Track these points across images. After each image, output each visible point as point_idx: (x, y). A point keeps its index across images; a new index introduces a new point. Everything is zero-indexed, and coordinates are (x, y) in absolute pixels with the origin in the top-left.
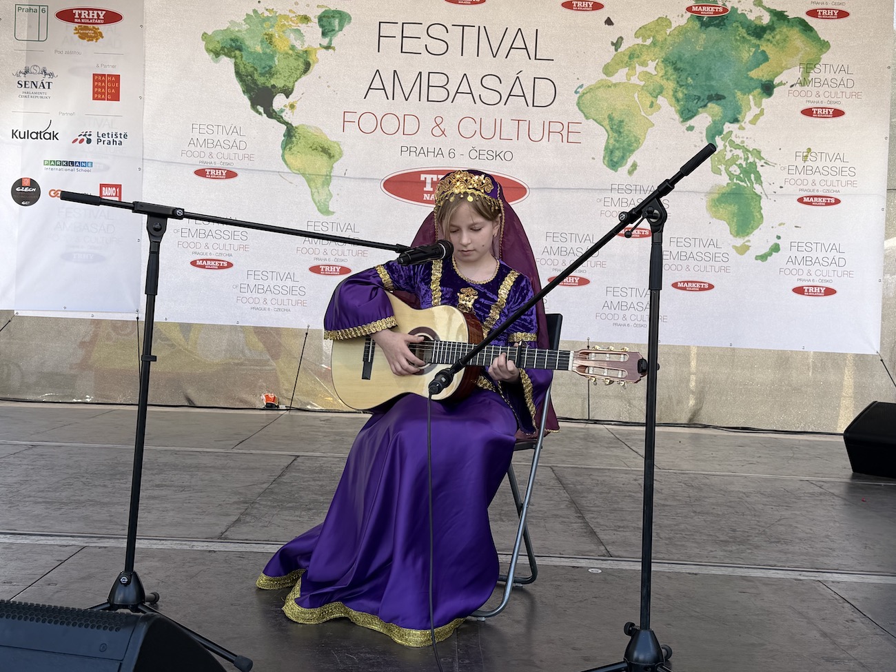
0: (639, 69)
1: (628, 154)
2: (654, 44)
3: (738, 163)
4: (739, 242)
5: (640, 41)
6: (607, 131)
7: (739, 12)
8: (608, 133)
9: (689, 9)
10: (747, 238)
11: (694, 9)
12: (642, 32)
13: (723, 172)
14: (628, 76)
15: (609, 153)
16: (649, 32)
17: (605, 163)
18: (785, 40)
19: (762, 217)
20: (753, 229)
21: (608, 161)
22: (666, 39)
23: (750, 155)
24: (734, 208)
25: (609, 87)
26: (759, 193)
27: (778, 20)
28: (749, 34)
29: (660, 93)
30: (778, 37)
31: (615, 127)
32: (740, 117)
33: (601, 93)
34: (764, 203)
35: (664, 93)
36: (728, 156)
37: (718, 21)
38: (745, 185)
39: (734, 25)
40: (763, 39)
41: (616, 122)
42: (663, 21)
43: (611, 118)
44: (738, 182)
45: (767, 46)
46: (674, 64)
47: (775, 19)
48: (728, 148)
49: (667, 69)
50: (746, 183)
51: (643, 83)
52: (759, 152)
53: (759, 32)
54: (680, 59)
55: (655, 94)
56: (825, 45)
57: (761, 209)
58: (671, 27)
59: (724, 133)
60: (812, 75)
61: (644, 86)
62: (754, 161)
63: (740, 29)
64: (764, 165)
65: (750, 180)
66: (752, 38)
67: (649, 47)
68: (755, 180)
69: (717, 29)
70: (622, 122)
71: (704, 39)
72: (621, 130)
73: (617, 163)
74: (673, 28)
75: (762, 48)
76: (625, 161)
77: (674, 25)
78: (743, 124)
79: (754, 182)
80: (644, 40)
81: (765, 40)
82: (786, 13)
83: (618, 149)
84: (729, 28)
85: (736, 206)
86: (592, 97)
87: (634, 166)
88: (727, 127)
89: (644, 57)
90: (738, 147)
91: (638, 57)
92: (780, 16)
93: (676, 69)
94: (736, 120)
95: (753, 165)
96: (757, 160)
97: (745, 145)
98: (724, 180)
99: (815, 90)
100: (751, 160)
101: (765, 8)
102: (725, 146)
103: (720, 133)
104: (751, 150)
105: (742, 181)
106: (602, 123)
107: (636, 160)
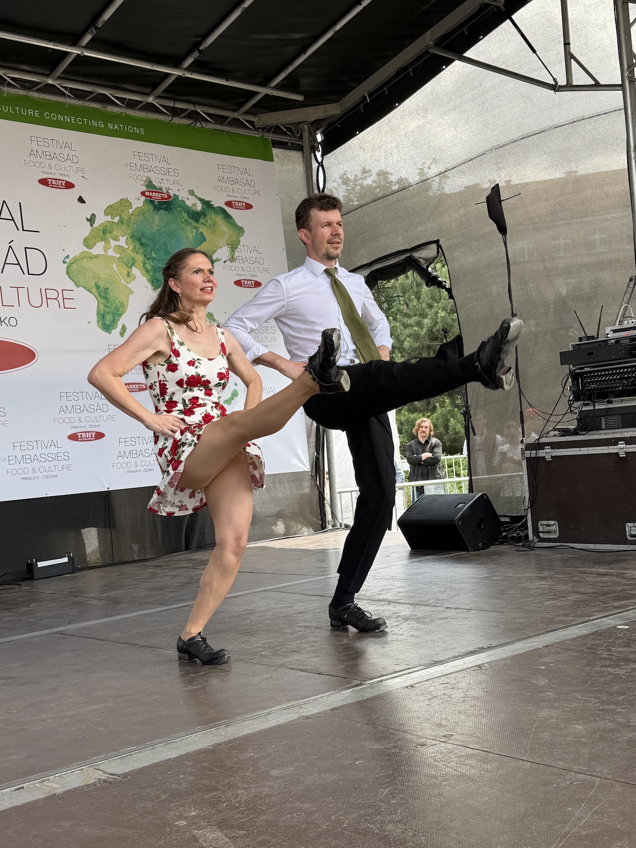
0: (113, 243)
1: (117, 318)
2: (122, 222)
5: (109, 218)
6: (95, 297)
7: (180, 199)
8: (97, 299)
9: (143, 193)
11: (147, 194)
12: (110, 210)
14: (106, 249)
15: (101, 317)
16: (115, 211)
17: (100, 325)
18: (214, 225)
22: (130, 218)
25: (91, 258)
27: (207, 208)
28: (189, 218)
29: (133, 264)
30: (209, 221)
31: (102, 294)
33: (85, 263)
35: (136, 264)
37: (165, 206)
39: (178, 209)
40: (199, 223)
41: (102, 290)
42: (125, 203)
43: (98, 287)
45: (203, 228)
46: (139, 240)
47: (205, 207)
49: (135, 243)
51: (118, 256)
52: (212, 315)
53: (196, 216)
54: (143, 234)
55: (129, 266)
56: (240, 231)
58: (132, 208)
60: (237, 254)
61: (119, 258)
63: (183, 213)
66: (192, 221)
67: (117, 224)
69: (166, 212)
70: (107, 289)
71: (158, 219)
72: (108, 297)
73: (109, 326)
74: (133, 209)
75: (200, 230)
76: (116, 324)
77: (134, 206)
80: (113, 217)
81: (201, 224)
82: (211, 203)
83: (108, 313)
84: (175, 212)
86: (78, 267)
87: (124, 328)
89: (115, 233)
91: (110, 232)
92: (207, 204)
93: (142, 244)
99: (240, 266)
101: (196, 197)
106: (91, 291)
107: (124, 324)
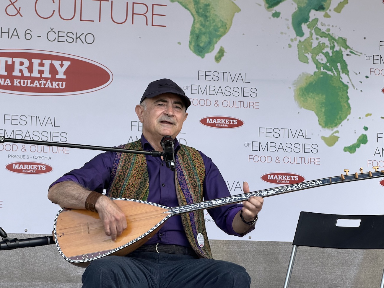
1: (214, 40)
3: (324, 51)
4: (328, 133)
6: (192, 14)
8: (193, 16)
10: (335, 129)
13: (310, 60)
15: (195, 38)
17: (192, 47)
19: (350, 107)
20: (341, 119)
21: (194, 46)
23: (335, 44)
24: (321, 98)
26: (346, 83)
31: (201, 11)
32: (325, 4)
34: (351, 93)
36: (315, 44)
38: (332, 74)
41: (202, 6)
43: (197, 3)
44: (325, 70)
48: (315, 36)
50: (333, 72)
52: (344, 41)
57: (348, 98)
59: (310, 20)
62: (340, 50)
64: (350, 53)
65: (336, 69)
68: (342, 69)
70: (207, 5)
72: (208, 14)
73: (203, 48)
76: (211, 47)
78: (328, 11)
79: (341, 72)
83: (204, 34)
85: (324, 96)
87: (221, 53)
88: (313, 14)
90: (324, 35)
94: (321, 8)
95: (339, 54)
96: (343, 49)
97: (331, 33)
98: (311, 69)
100: (337, 48)
102: (311, 34)
103: (306, 20)
104: (337, 38)
105: (329, 70)
106: (187, 7)
107: (223, 46)
